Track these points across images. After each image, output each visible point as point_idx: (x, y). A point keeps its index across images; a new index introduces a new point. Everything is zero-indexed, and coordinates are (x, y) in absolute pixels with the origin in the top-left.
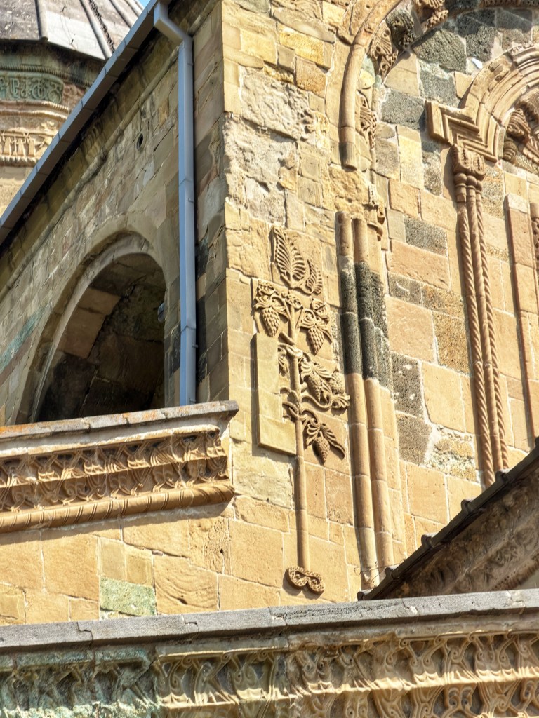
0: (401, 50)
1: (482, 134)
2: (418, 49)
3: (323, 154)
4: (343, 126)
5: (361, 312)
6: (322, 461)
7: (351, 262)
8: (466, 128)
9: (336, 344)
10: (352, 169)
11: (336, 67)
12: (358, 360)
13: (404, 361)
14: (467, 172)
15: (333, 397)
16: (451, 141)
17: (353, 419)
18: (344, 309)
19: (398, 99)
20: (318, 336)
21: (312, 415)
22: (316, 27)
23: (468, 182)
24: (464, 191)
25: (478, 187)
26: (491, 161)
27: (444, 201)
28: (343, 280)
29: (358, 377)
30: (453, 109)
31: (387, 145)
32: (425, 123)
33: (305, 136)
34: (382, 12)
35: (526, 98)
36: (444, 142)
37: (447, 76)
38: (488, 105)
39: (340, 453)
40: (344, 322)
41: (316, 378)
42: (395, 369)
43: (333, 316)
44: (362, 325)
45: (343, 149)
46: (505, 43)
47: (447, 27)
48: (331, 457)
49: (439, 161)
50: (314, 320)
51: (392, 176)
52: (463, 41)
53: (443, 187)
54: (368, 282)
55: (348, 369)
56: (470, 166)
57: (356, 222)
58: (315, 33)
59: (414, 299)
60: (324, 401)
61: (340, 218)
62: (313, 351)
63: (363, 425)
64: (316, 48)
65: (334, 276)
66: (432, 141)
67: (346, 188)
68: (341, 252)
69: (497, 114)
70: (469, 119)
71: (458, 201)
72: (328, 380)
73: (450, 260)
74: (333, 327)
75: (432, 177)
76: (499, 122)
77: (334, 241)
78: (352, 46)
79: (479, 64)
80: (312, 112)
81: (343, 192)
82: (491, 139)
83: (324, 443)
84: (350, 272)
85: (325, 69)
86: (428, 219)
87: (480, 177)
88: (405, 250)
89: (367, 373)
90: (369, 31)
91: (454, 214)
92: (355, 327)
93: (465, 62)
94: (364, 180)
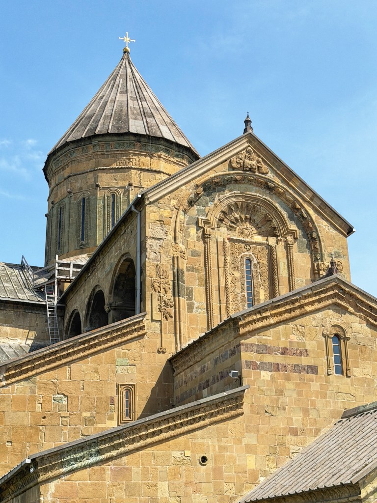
0: (191, 205)
1: (212, 223)
2: (196, 203)
3: (170, 241)
4: (175, 232)
5: (178, 281)
6: (167, 320)
7: (176, 268)
8: (207, 222)
9: (172, 290)
10: (177, 243)
11: (174, 216)
12: (177, 293)
13: (189, 288)
14: (207, 235)
15: (170, 304)
16: (203, 226)
17: (175, 308)
18: (174, 281)
19: (191, 218)
20: (167, 289)
21: (165, 309)
22: (169, 207)
23: (207, 237)
24: (206, 240)
25: (210, 238)
26: (213, 229)
27: (201, 243)
28: (174, 273)
29: (177, 298)
30: (204, 218)
31: (187, 232)
32: (197, 223)
33: (166, 237)
34: (186, 199)
35: (223, 210)
36: (202, 227)
37: (203, 208)
38: (213, 214)
39: (172, 317)
40: (174, 284)
41: (166, 300)
42: (187, 290)
43: (171, 283)
44: (178, 283)
45: (175, 238)
46: (219, 196)
47: (204, 195)
48: (169, 319)
49: (200, 233)
50: (166, 285)
51: (188, 240)
52: (208, 198)
53: (201, 240)
54: (180, 272)
55: (174, 296)
56: (208, 233)
57: (177, 257)
58: (169, 209)
59: (192, 271)
60: (168, 305)
61: (173, 257)
62: (166, 293)
63: (177, 310)
64: (169, 213)
65: (172, 272)
66: (199, 228)
67: (175, 248)
68: (174, 266)
69: (216, 216)
70: (208, 220)
71: (205, 242)
72: (169, 300)
73: (202, 259)
74: (171, 286)
75: (198, 237)
76: (216, 218)
77: (172, 263)
78: (178, 209)
79: (212, 203)
80: (168, 231)
81: (175, 250)
82: (214, 223)
83: (168, 316)
84: (176, 271)
85: (171, 218)
86: (197, 249)
87: (210, 235)
88: (191, 258)
89: (179, 296)
90: (182, 205)
91: (203, 246)
92: (176, 285)
93: (208, 204)
94: (180, 245)
